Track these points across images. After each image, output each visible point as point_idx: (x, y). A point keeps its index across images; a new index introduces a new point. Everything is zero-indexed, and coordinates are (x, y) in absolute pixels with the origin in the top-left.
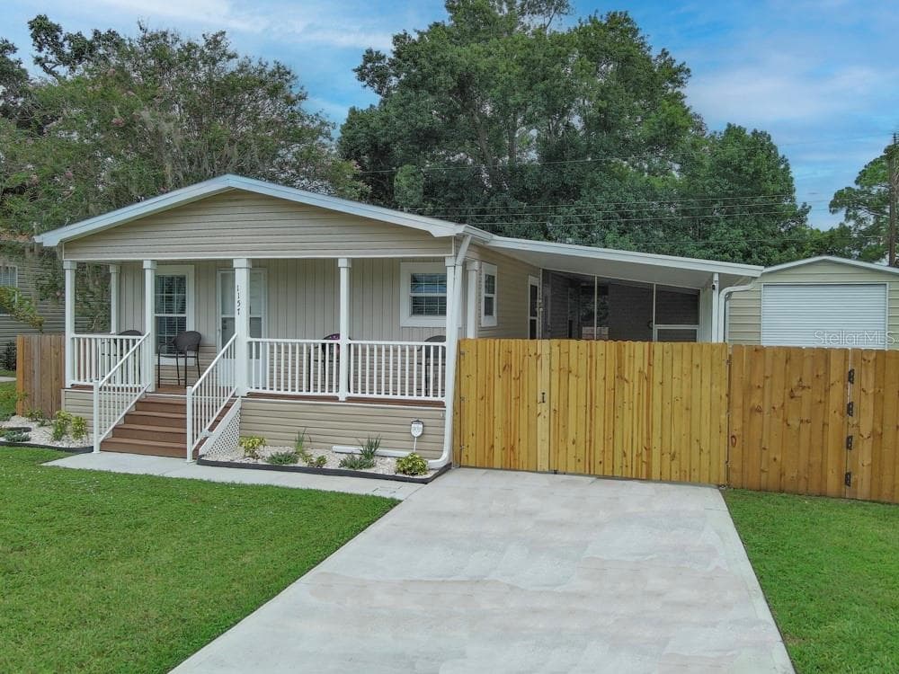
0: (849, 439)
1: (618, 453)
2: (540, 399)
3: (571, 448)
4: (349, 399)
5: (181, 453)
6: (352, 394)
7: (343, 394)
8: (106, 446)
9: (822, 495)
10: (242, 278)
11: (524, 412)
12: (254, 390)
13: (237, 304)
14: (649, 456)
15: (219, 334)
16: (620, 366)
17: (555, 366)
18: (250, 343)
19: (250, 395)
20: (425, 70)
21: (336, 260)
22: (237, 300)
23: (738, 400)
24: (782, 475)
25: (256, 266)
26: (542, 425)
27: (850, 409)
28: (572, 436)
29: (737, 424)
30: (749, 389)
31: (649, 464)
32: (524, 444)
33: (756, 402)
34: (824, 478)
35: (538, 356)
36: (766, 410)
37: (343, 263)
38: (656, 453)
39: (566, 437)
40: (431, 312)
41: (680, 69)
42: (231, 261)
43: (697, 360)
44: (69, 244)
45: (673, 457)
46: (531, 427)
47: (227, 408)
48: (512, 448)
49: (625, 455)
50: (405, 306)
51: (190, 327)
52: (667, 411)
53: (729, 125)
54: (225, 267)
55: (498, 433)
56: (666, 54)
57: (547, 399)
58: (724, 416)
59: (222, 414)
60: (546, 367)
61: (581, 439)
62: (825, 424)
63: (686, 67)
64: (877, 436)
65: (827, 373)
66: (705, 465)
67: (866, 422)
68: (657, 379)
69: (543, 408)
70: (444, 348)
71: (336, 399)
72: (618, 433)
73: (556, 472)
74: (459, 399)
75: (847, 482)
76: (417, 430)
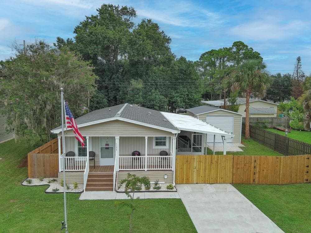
0: (255, 173)
1: (211, 178)
2: (194, 168)
3: (201, 178)
4: (148, 171)
5: (112, 190)
6: (148, 169)
7: (146, 169)
8: (87, 190)
9: (250, 184)
10: (117, 141)
11: (191, 171)
12: (121, 169)
13: (116, 148)
15: (100, 152)
16: (212, 160)
17: (198, 161)
18: (120, 158)
19: (120, 171)
23: (235, 166)
24: (243, 180)
25: (121, 138)
26: (195, 174)
27: (255, 167)
28: (201, 175)
29: (235, 171)
30: (237, 164)
31: (217, 180)
32: (190, 178)
33: (238, 167)
34: (250, 181)
35: (194, 159)
36: (240, 168)
37: (146, 138)
38: (218, 178)
39: (200, 176)
40: (161, 145)
42: (115, 137)
43: (227, 159)
45: (222, 179)
46: (192, 174)
48: (188, 179)
49: (212, 178)
50: (154, 144)
52: (221, 169)
55: (185, 176)
56: (163, 32)
57: (196, 168)
58: (232, 170)
60: (196, 161)
61: (203, 176)
62: (251, 170)
63: (170, 38)
64: (259, 172)
65: (251, 160)
66: (228, 179)
67: (258, 170)
68: (219, 163)
69: (195, 170)
71: (144, 170)
72: (211, 174)
73: (197, 183)
74: (176, 170)
75: (254, 181)
76: (166, 177)
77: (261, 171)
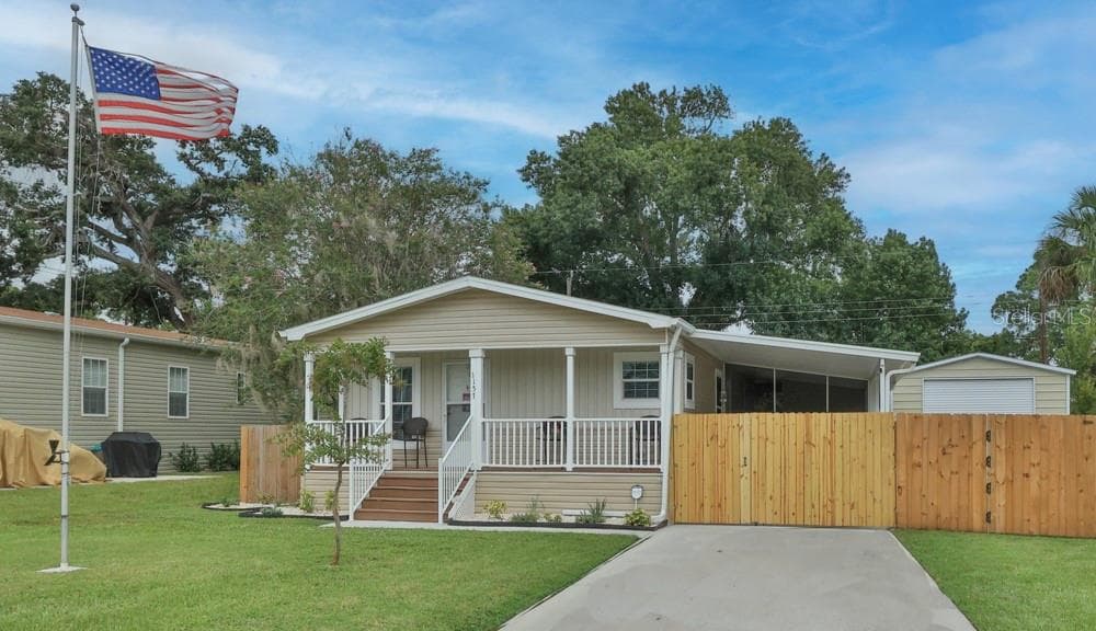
0: (989, 485)
1: (808, 505)
2: (742, 463)
3: (769, 502)
4: (575, 469)
5: (434, 517)
6: (578, 465)
7: (569, 466)
8: (358, 515)
9: (970, 531)
10: (477, 366)
11: (729, 475)
12: (487, 465)
13: (472, 389)
14: (833, 507)
15: (444, 419)
16: (808, 434)
17: (754, 435)
18: (485, 423)
19: (484, 469)
20: (593, 172)
21: (563, 350)
22: (473, 385)
23: (902, 456)
24: (938, 516)
25: (491, 357)
26: (745, 484)
27: (988, 461)
28: (769, 493)
29: (902, 478)
30: (910, 449)
31: (833, 513)
32: (729, 502)
33: (916, 457)
34: (970, 519)
35: (740, 428)
36: (924, 465)
37: (569, 352)
38: (838, 504)
39: (764, 493)
40: (641, 395)
41: (839, 175)
42: (467, 351)
43: (869, 428)
44: (309, 338)
45: (852, 506)
46: (736, 487)
47: (466, 480)
48: (720, 506)
49: (813, 506)
50: (618, 390)
51: (416, 414)
52: (847, 472)
53: (890, 231)
54: (462, 358)
55: (707, 493)
56: (827, 159)
57: (748, 462)
58: (892, 471)
59: (463, 486)
60: (747, 437)
61: (777, 496)
62: (970, 475)
63: (846, 171)
64: (1010, 482)
65: (970, 435)
66: (878, 511)
67: (1001, 472)
68: (838, 443)
69: (745, 471)
70: (659, 423)
71: (563, 469)
72: (807, 489)
73: (755, 524)
74: (673, 465)
75: (988, 520)
76: (637, 493)
77: (1019, 477)
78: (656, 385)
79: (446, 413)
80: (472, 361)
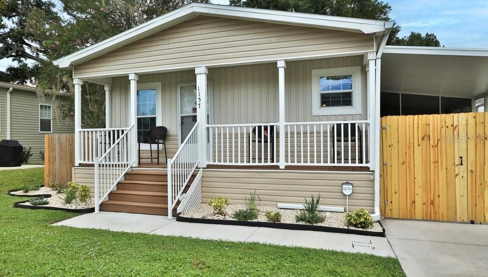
2: (457, 161)
4: (287, 167)
5: (163, 212)
6: (289, 164)
7: (282, 164)
10: (201, 81)
11: (442, 174)
12: (212, 163)
13: (198, 100)
15: (179, 127)
17: (471, 133)
18: (208, 129)
19: (209, 166)
21: (274, 64)
22: (198, 97)
26: (460, 183)
32: (443, 199)
35: (454, 128)
39: (483, 193)
40: (336, 103)
42: (193, 69)
44: (78, 66)
46: (450, 185)
47: (194, 176)
48: (432, 203)
50: (316, 100)
51: (159, 124)
54: (189, 76)
55: (419, 191)
57: (464, 159)
59: (191, 181)
69: (461, 170)
70: (367, 124)
71: (277, 167)
73: (472, 222)
74: (383, 165)
76: (347, 191)
78: (349, 95)
79: (180, 123)
80: (198, 77)
